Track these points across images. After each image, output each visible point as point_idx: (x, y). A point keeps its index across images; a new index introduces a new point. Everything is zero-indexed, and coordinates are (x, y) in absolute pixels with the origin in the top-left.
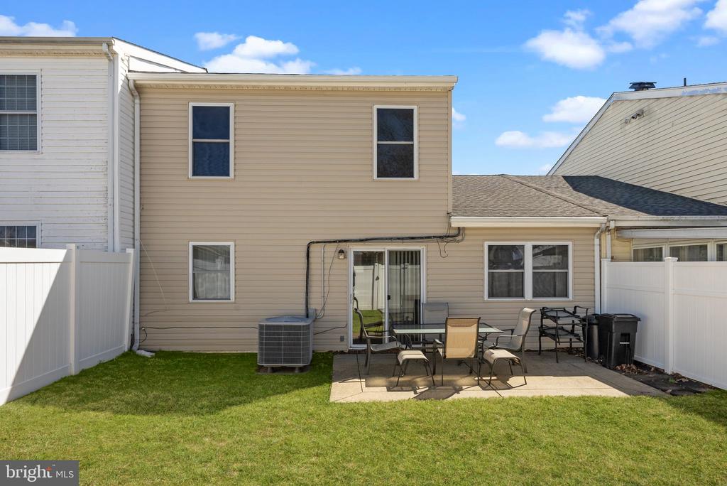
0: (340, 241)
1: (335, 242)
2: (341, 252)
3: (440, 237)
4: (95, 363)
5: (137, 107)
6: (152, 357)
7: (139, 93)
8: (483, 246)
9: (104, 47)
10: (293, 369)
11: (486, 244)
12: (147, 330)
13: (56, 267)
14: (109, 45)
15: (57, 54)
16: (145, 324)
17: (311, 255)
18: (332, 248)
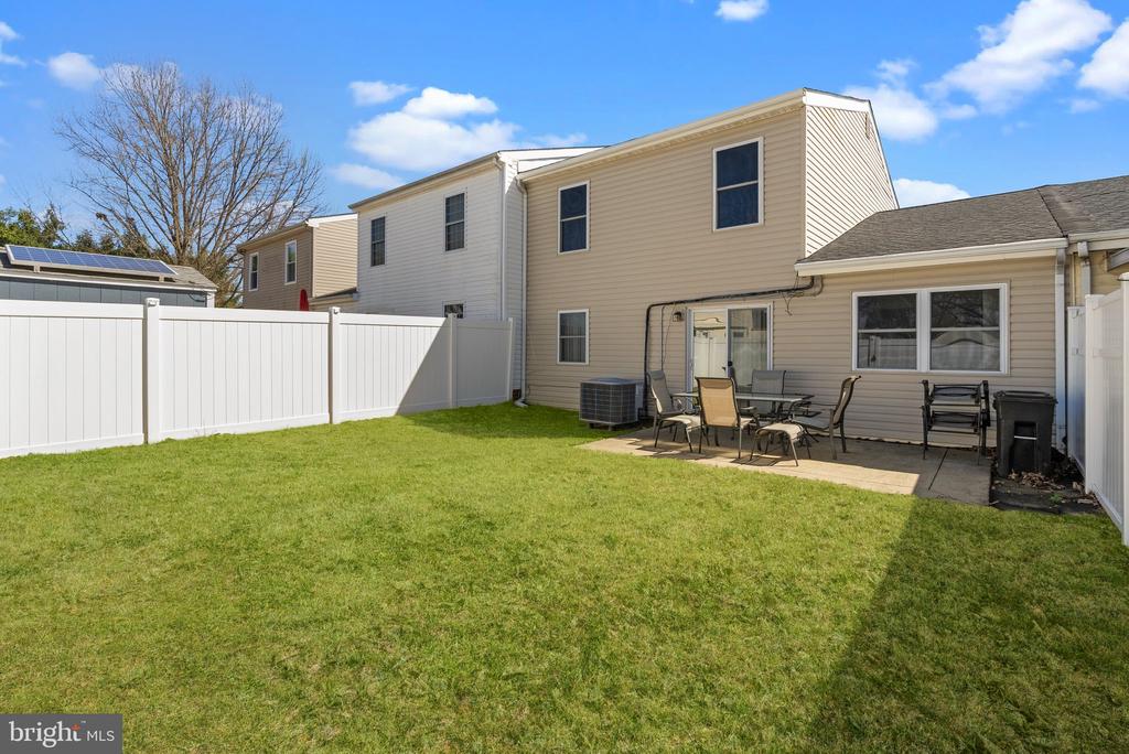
0: (677, 303)
1: (672, 303)
2: (679, 314)
3: (788, 291)
4: (475, 404)
5: (525, 201)
6: (525, 408)
7: (526, 189)
8: (851, 298)
9: (494, 161)
10: (606, 427)
11: (855, 295)
12: (532, 387)
13: (436, 331)
14: (497, 158)
15: (473, 174)
16: (531, 382)
17: (651, 318)
18: (670, 310)
